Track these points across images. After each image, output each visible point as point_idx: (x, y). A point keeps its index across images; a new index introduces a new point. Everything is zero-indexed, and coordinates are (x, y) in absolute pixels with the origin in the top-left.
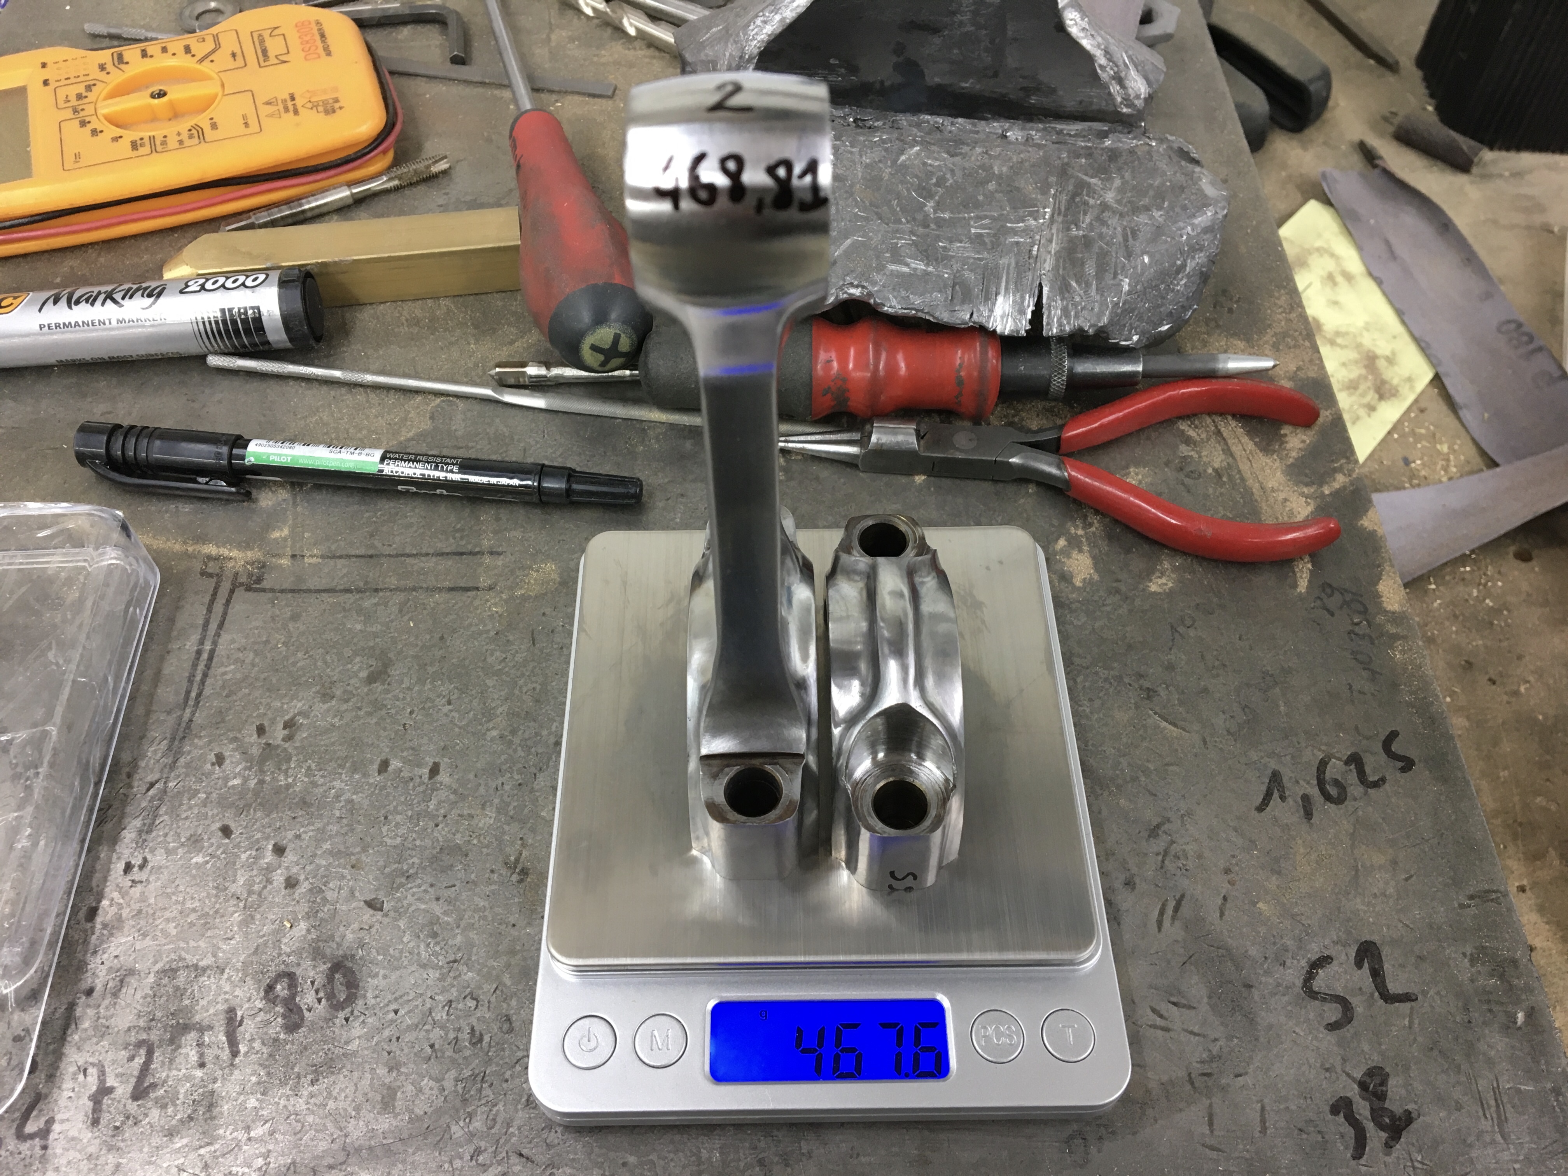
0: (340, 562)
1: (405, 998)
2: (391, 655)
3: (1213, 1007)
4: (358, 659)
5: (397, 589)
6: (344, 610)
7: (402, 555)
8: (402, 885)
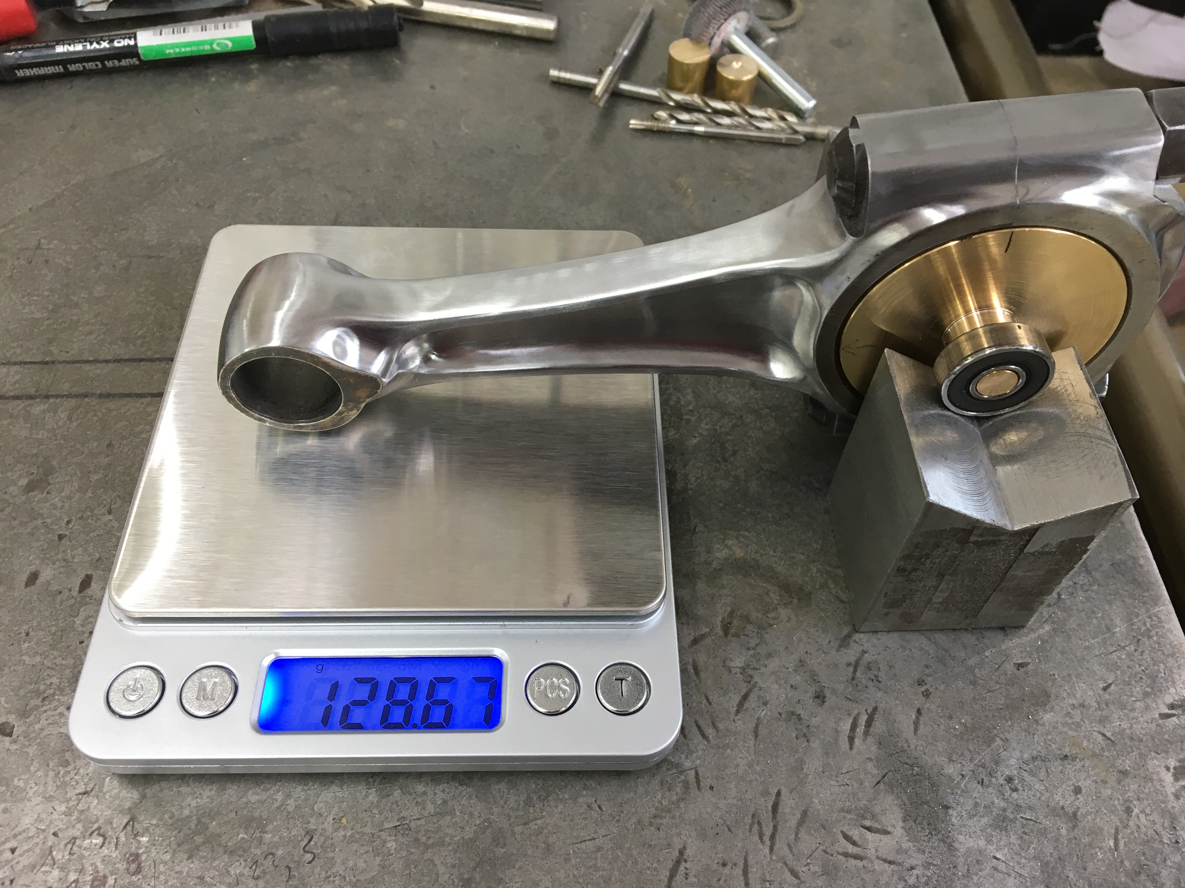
0: (14, 369)
1: (24, 835)
2: (54, 463)
3: (908, 831)
4: (20, 466)
5: (69, 396)
6: (11, 416)
7: (78, 362)
8: (36, 707)
